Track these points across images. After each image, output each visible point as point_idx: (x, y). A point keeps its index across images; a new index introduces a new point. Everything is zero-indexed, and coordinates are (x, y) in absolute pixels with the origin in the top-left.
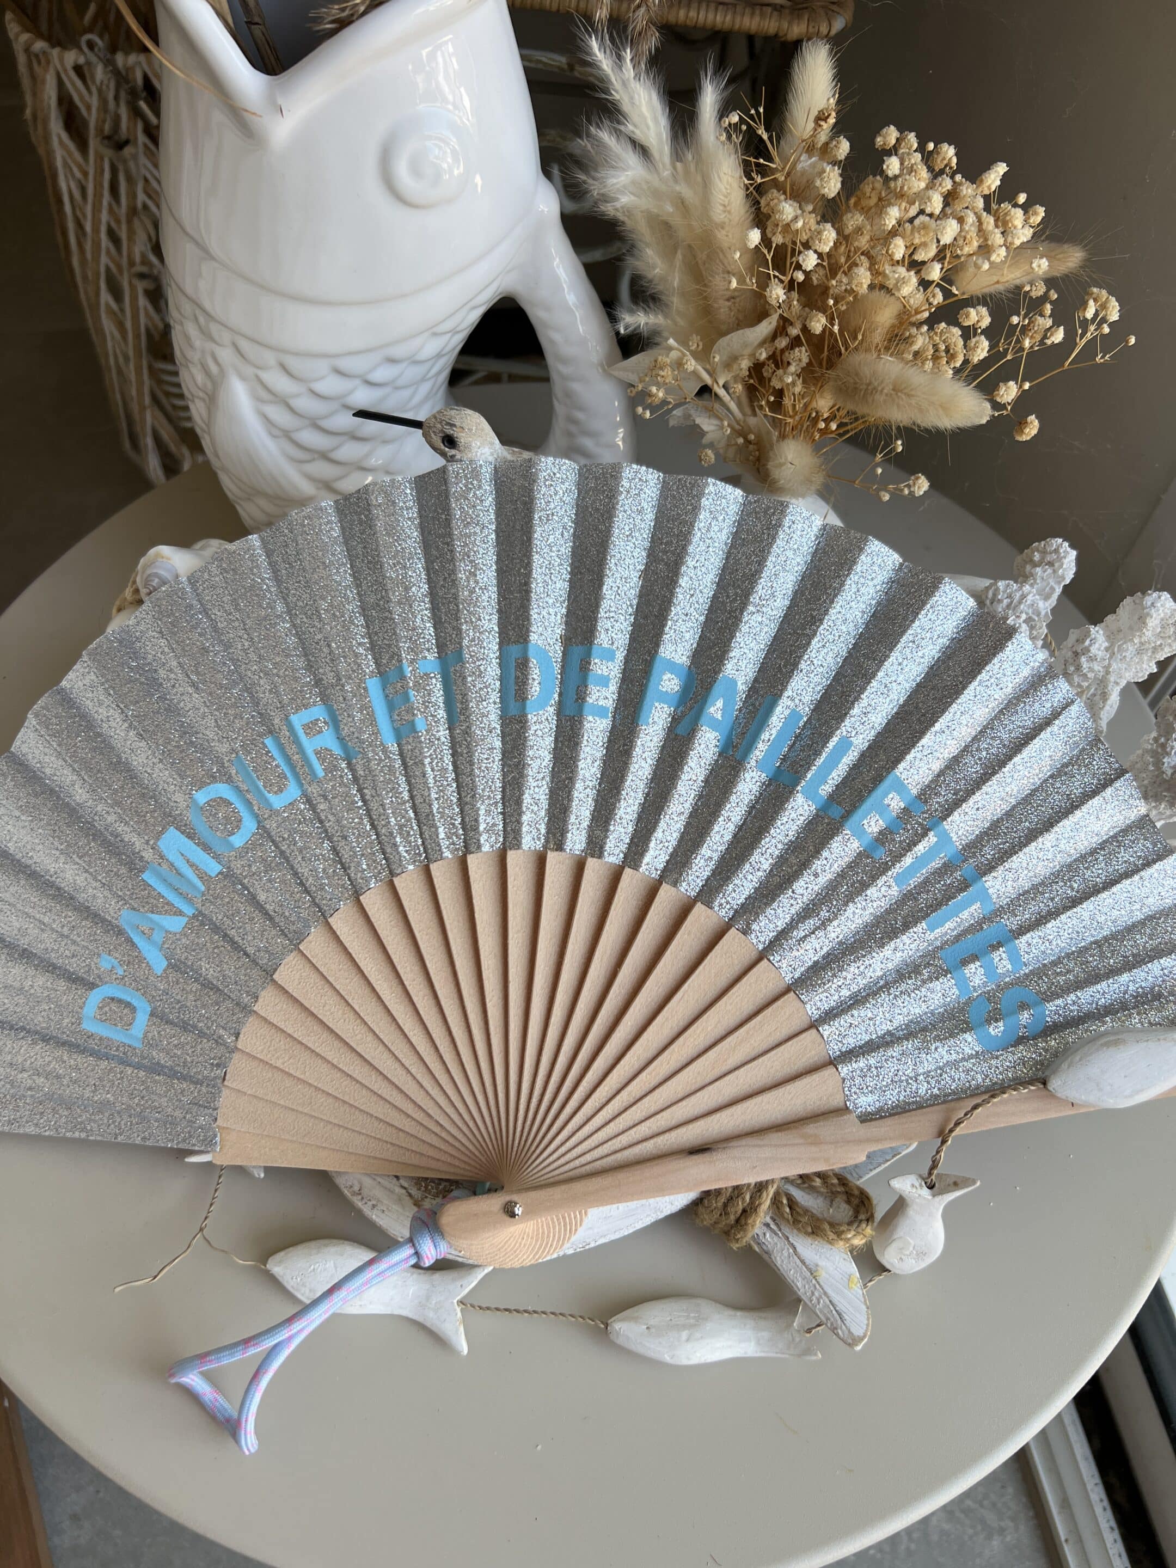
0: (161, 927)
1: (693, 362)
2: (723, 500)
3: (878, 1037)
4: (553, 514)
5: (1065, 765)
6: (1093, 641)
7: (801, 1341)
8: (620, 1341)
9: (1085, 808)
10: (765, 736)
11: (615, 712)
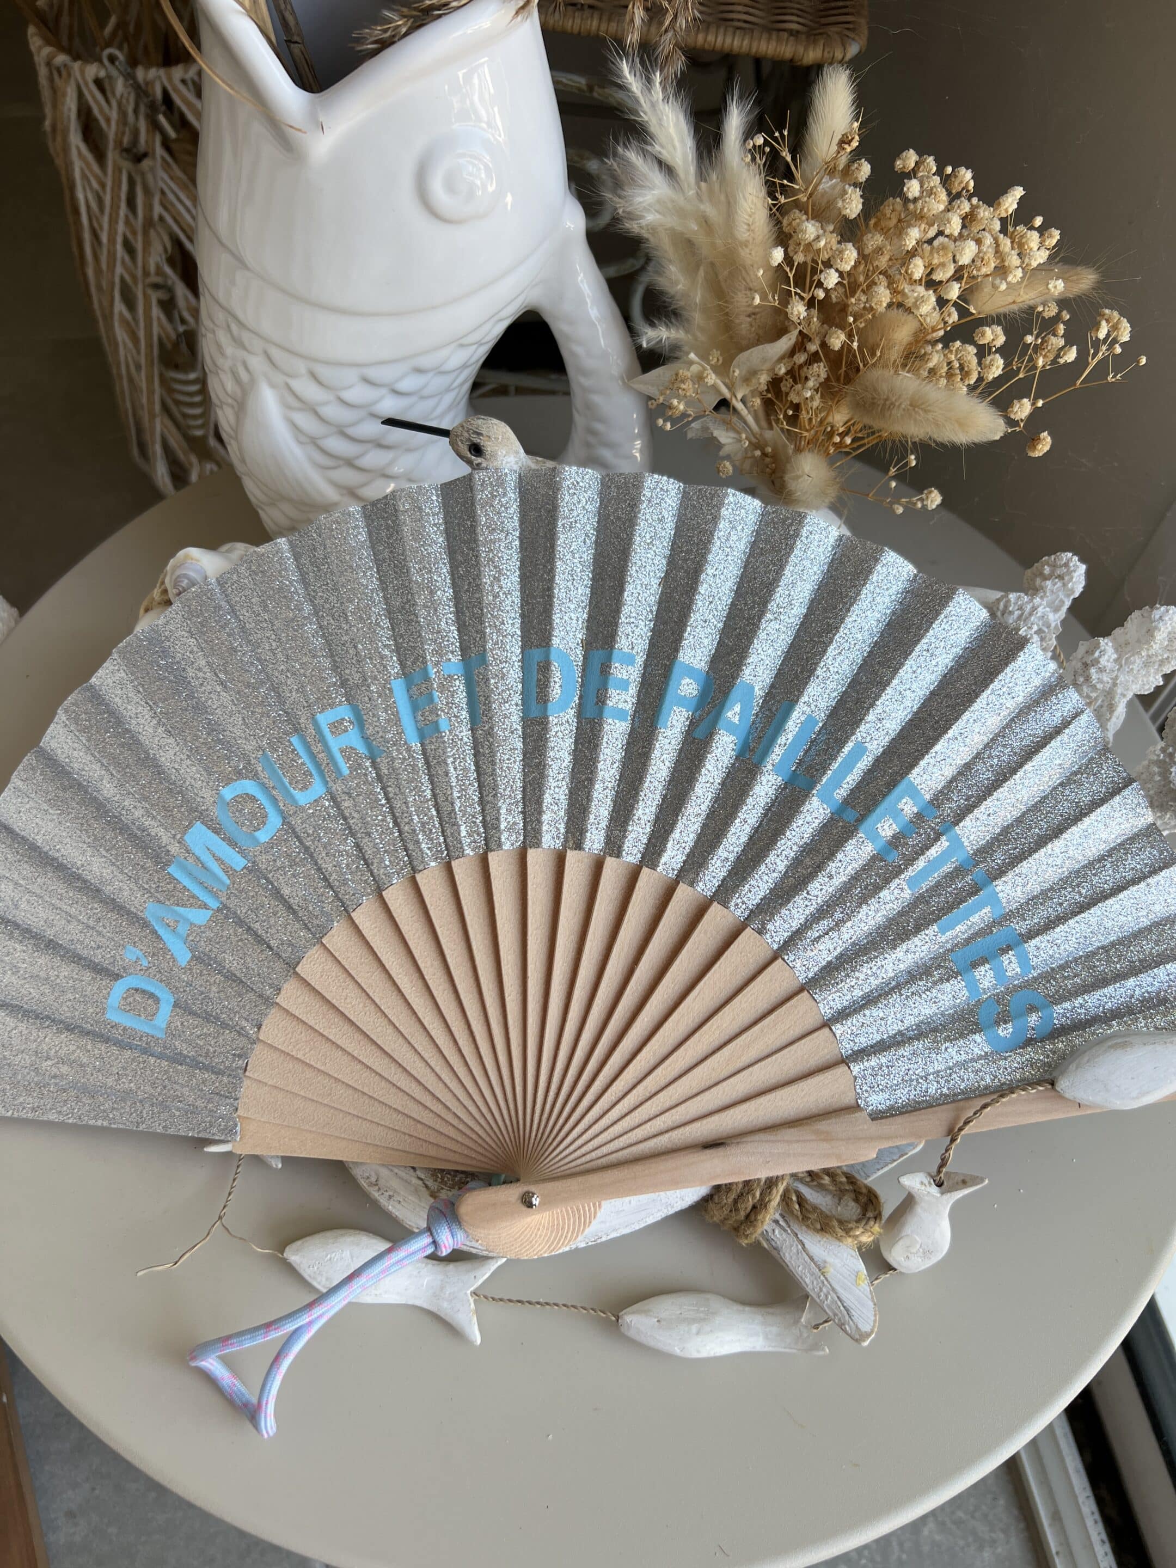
0: (186, 920)
1: (713, 376)
2: (743, 511)
3: (889, 1037)
4: (576, 522)
5: (1075, 774)
6: (1103, 653)
7: (808, 1337)
8: (631, 1334)
9: (1093, 816)
10: (781, 740)
11: (634, 716)
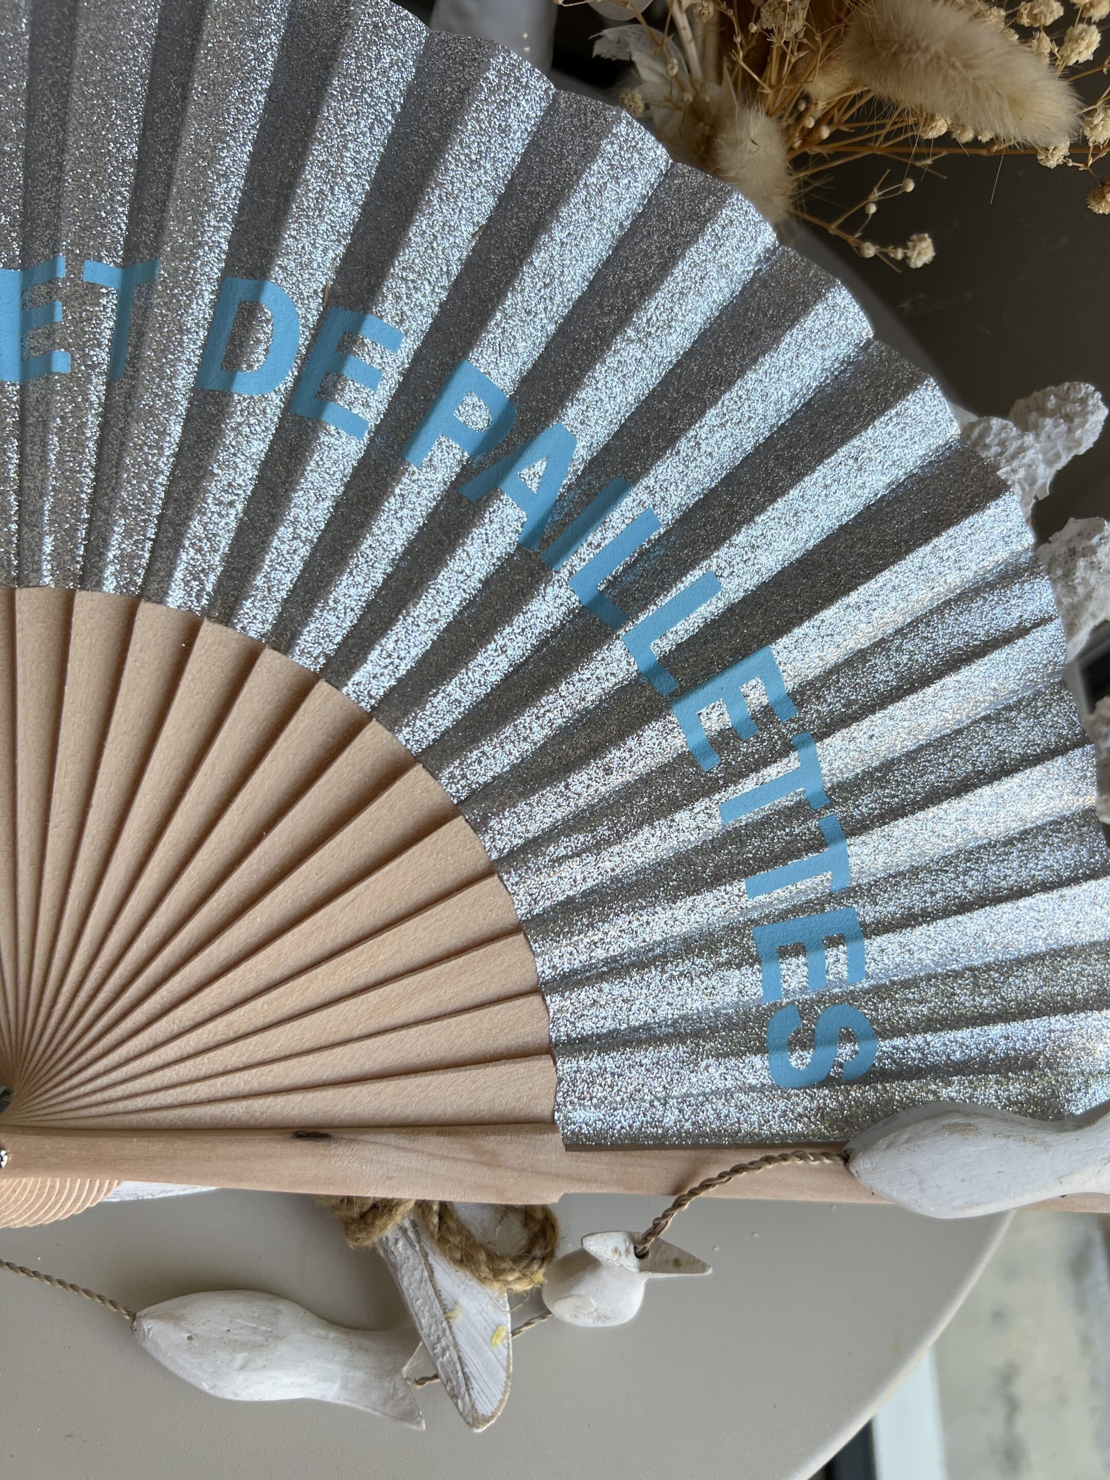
3: (628, 1029)
6: (1104, 541)
7: (404, 1398)
9: (1018, 778)
10: (594, 537)
11: (376, 433)
